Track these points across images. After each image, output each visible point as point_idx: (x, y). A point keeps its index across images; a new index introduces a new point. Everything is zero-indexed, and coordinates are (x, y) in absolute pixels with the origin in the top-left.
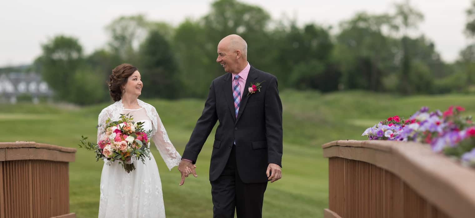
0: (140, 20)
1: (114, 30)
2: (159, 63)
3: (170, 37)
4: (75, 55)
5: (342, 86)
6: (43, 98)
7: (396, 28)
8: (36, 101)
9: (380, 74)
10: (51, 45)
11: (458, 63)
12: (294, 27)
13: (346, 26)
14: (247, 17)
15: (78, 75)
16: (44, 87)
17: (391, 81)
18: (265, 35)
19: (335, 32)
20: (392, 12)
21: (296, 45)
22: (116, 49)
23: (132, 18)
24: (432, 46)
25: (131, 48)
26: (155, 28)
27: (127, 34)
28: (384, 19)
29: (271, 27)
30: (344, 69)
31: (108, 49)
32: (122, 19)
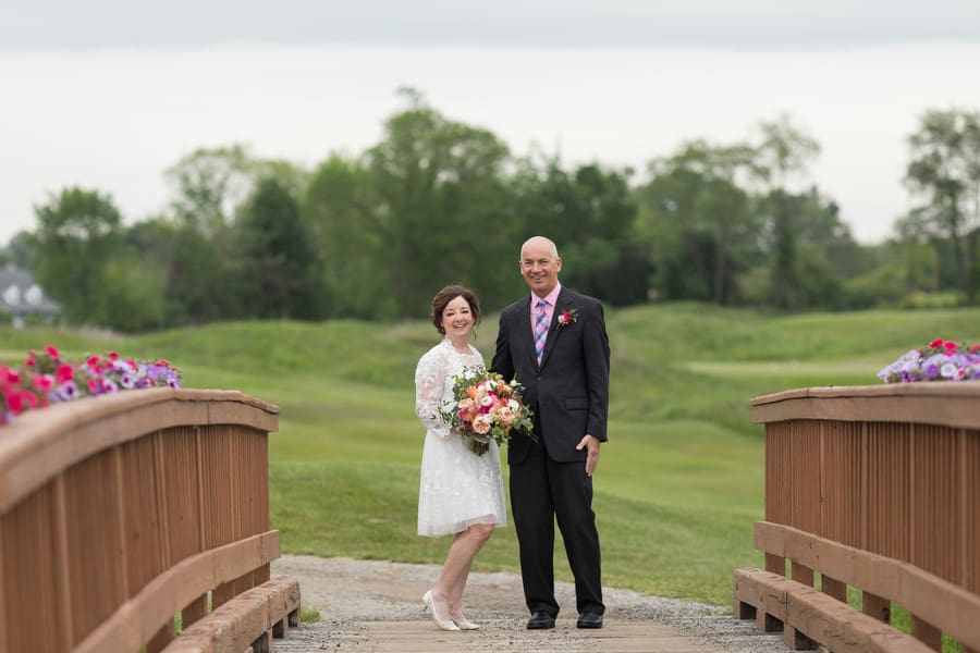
0: (237, 157)
1: (186, 179)
2: (276, 247)
3: (300, 192)
4: (104, 228)
5: (653, 294)
6: (34, 317)
7: (764, 173)
8: (18, 323)
9: (733, 267)
10: (55, 208)
11: (892, 245)
12: (554, 171)
13: (662, 169)
14: (457, 151)
15: (112, 269)
16: (34, 295)
17: (756, 281)
18: (497, 187)
19: (639, 180)
20: (756, 140)
21: (558, 208)
22: (189, 217)
23: (221, 153)
24: (834, 209)
25: (220, 216)
26: (268, 173)
27: (212, 185)
28: (740, 155)
29: (508, 170)
30: (656, 257)
31: (171, 216)
32: (201, 153)
